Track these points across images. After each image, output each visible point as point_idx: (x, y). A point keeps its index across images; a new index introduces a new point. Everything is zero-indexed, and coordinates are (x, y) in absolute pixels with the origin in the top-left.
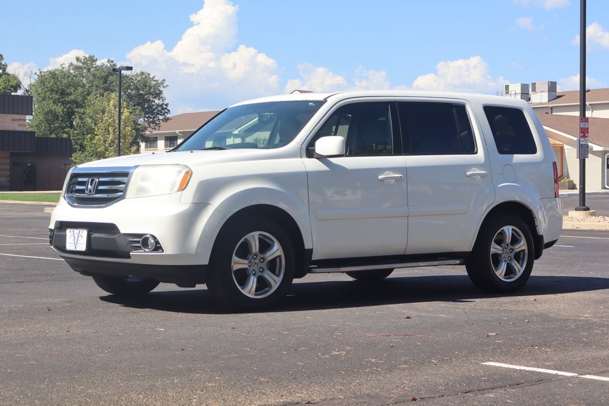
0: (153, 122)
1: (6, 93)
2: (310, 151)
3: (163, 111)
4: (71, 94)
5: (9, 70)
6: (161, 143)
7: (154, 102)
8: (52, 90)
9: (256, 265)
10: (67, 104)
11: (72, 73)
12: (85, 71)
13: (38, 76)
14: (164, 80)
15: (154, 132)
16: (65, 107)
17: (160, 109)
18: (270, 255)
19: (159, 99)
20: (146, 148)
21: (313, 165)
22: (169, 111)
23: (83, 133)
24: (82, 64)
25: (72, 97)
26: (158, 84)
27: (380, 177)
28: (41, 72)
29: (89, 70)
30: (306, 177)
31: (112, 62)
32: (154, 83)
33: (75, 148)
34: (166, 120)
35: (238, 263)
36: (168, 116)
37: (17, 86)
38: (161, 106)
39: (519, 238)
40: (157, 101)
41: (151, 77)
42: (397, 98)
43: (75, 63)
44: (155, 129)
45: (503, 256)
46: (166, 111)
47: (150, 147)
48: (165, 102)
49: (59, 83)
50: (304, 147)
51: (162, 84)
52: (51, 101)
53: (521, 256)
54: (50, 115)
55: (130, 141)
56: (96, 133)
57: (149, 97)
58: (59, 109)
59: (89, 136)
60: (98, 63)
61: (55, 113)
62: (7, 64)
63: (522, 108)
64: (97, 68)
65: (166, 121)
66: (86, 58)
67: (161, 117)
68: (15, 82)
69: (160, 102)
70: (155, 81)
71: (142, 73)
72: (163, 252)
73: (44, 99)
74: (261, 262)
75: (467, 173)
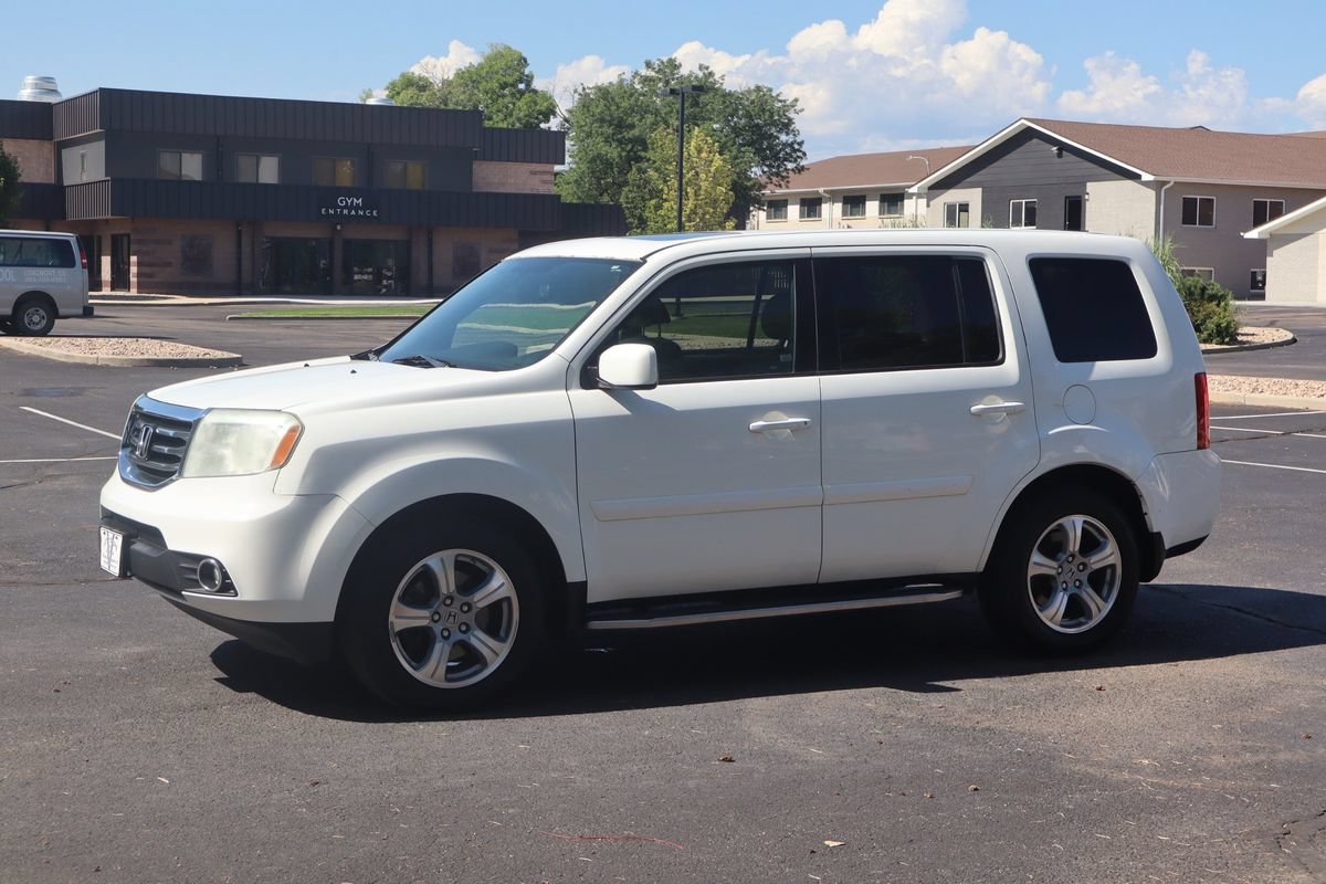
0: (777, 174)
1: (531, 124)
2: (588, 376)
3: (794, 155)
4: (632, 126)
5: (537, 84)
6: (793, 210)
7: (778, 138)
8: (602, 121)
9: (451, 619)
10: (627, 145)
11: (637, 90)
12: (660, 85)
13: (580, 94)
14: (796, 100)
15: (779, 191)
16: (623, 150)
17: (788, 150)
18: (483, 598)
19: (787, 134)
20: (768, 218)
21: (592, 404)
22: (804, 154)
23: (643, 197)
24: (657, 72)
25: (636, 132)
26: (786, 108)
27: (754, 425)
28: (584, 89)
29: (667, 82)
30: (575, 430)
31: (707, 68)
32: (780, 104)
33: (631, 223)
34: (800, 170)
35: (403, 617)
36: (803, 163)
37: (550, 112)
38: (791, 145)
39: (1102, 540)
40: (783, 138)
41: (774, 94)
42: (814, 251)
43: (644, 72)
44: (780, 186)
45: (1061, 579)
46: (799, 154)
47: (775, 218)
48: (799, 140)
49: (614, 108)
50: (577, 366)
51: (793, 106)
52: (600, 139)
53: (1108, 577)
54: (598, 162)
55: (725, 211)
56: (664, 196)
57: (770, 129)
58: (613, 152)
59: (653, 202)
60: (684, 71)
61: (607, 160)
62: (534, 73)
63: (1129, 259)
64: (681, 80)
65: (799, 172)
66: (662, 62)
67: (790, 166)
68: (545, 104)
69: (790, 139)
70: (780, 101)
71: (758, 89)
72: (236, 595)
73: (589, 135)
74: (465, 612)
75: (973, 409)
